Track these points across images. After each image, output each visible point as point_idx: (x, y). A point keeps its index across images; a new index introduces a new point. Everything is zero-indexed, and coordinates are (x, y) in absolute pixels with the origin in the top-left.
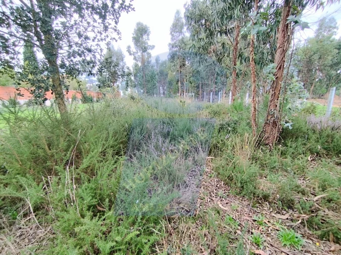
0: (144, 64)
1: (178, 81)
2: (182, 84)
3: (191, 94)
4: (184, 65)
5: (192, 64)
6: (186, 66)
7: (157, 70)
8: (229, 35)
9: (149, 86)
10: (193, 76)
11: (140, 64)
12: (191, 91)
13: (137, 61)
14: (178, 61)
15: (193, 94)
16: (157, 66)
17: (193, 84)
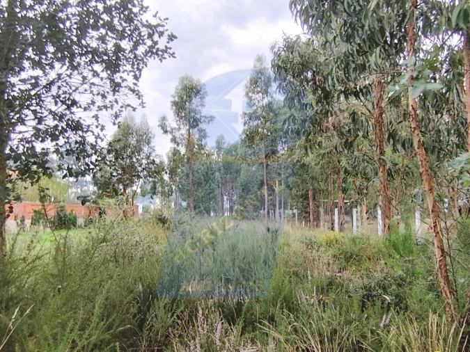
0: (192, 150)
1: (262, 184)
2: (271, 189)
3: (290, 212)
4: (274, 152)
5: (291, 150)
6: (279, 155)
7: (217, 162)
8: (362, 98)
9: (201, 193)
10: (294, 174)
11: (183, 150)
12: (292, 206)
13: (178, 145)
14: (262, 146)
15: (295, 211)
16: (218, 155)
17: (294, 191)
